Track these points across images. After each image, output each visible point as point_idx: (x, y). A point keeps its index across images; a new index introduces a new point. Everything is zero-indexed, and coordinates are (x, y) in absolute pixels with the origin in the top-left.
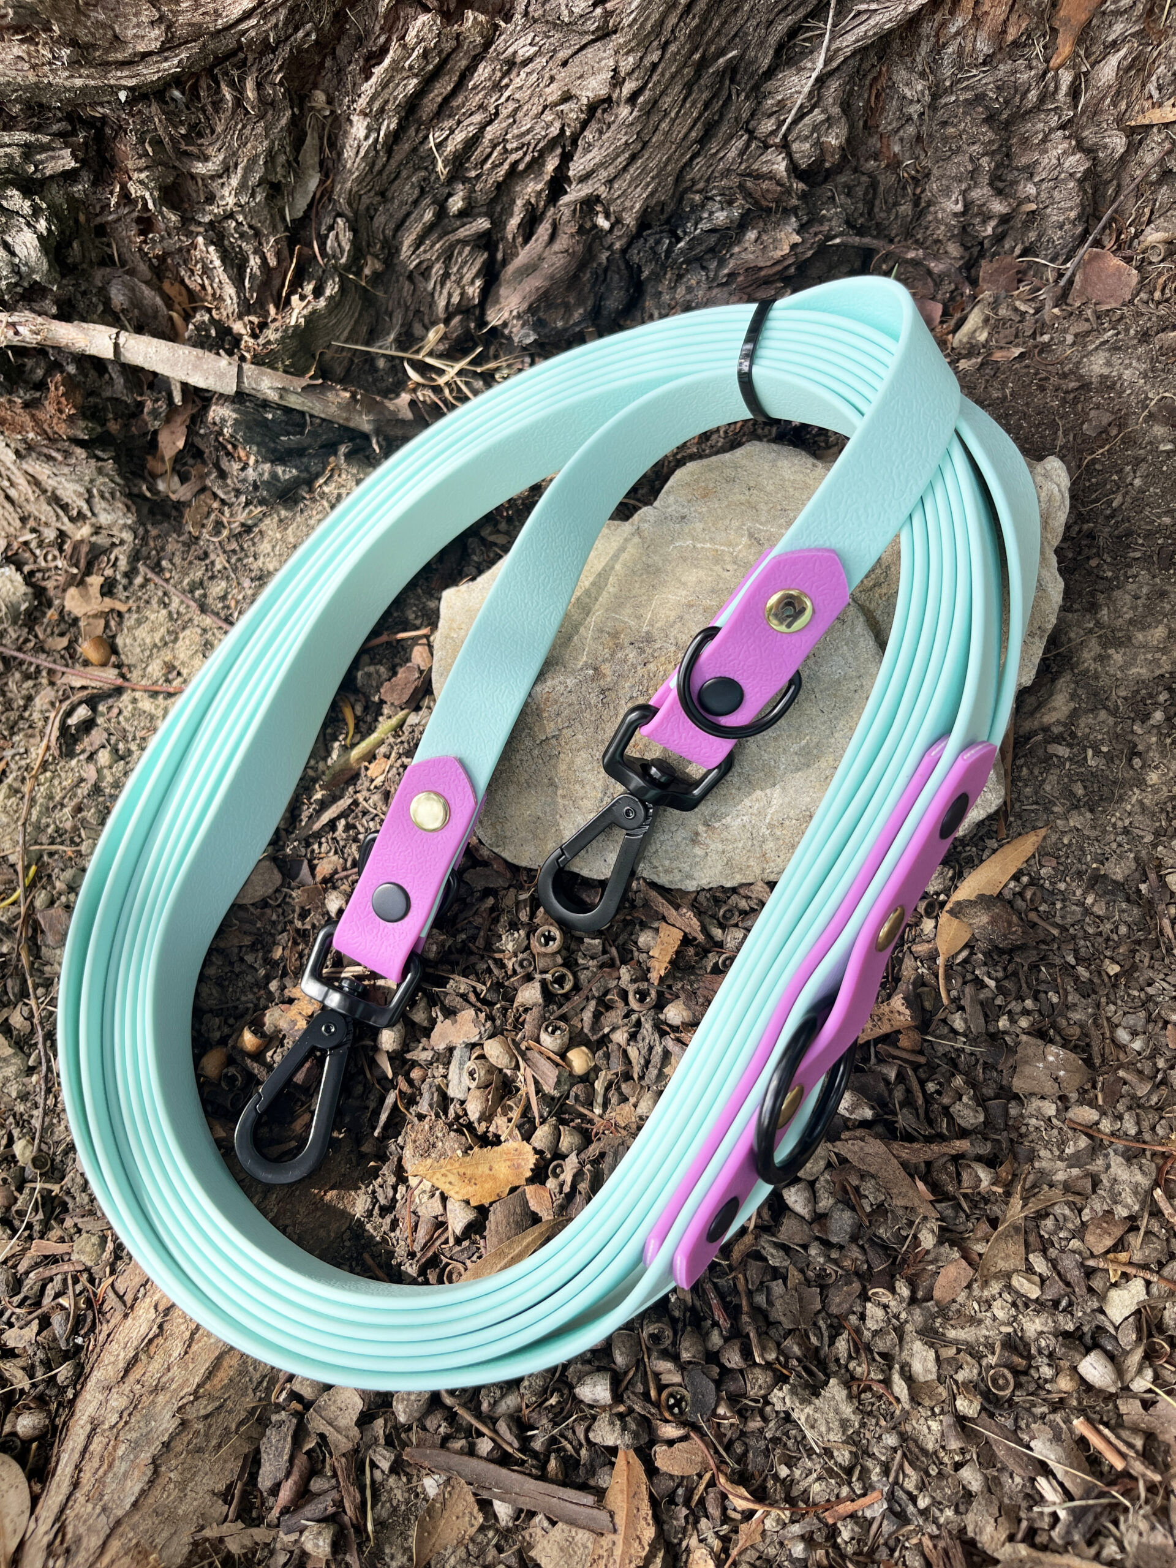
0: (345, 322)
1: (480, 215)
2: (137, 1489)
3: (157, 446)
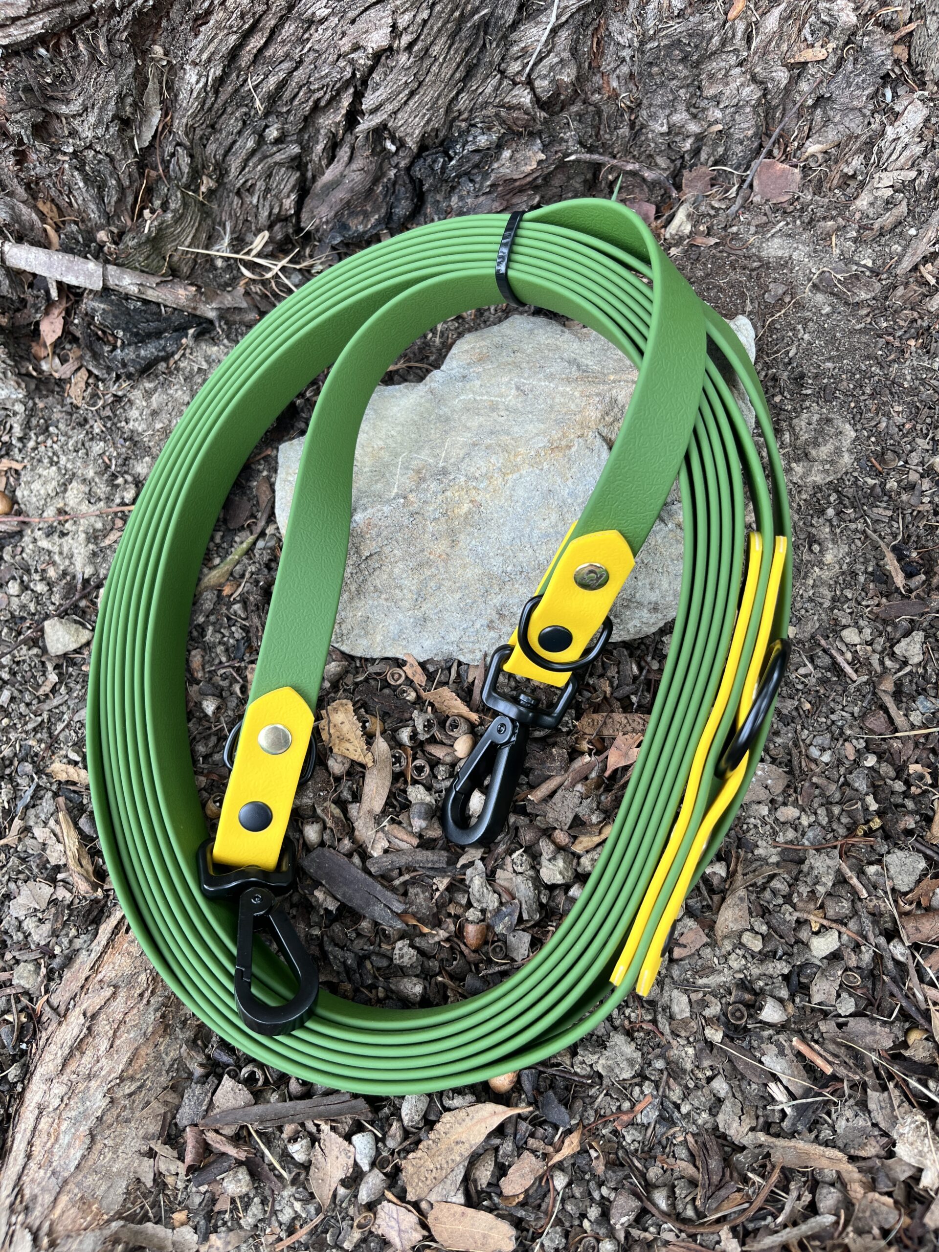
0: (188, 230)
1: (290, 142)
2: (79, 1155)
3: (39, 335)
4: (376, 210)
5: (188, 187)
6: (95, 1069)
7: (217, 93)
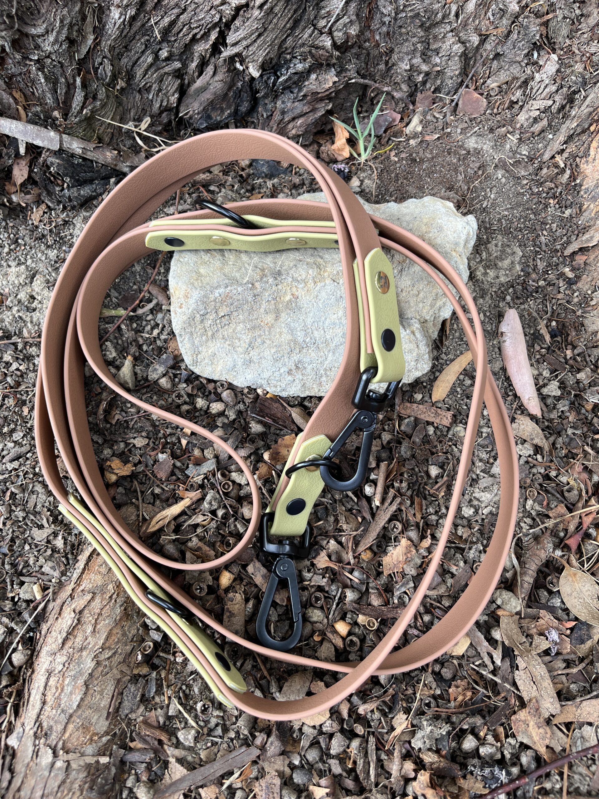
0: (109, 113)
1: (175, 60)
2: (78, 698)
3: (11, 178)
4: (229, 107)
5: (108, 85)
6: (85, 644)
7: (131, 25)
